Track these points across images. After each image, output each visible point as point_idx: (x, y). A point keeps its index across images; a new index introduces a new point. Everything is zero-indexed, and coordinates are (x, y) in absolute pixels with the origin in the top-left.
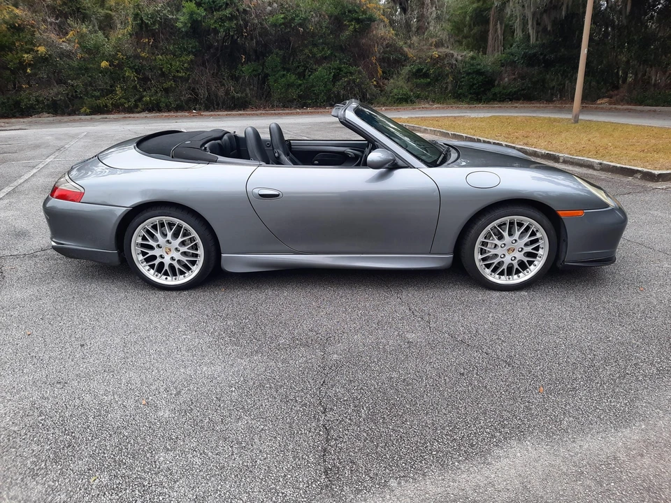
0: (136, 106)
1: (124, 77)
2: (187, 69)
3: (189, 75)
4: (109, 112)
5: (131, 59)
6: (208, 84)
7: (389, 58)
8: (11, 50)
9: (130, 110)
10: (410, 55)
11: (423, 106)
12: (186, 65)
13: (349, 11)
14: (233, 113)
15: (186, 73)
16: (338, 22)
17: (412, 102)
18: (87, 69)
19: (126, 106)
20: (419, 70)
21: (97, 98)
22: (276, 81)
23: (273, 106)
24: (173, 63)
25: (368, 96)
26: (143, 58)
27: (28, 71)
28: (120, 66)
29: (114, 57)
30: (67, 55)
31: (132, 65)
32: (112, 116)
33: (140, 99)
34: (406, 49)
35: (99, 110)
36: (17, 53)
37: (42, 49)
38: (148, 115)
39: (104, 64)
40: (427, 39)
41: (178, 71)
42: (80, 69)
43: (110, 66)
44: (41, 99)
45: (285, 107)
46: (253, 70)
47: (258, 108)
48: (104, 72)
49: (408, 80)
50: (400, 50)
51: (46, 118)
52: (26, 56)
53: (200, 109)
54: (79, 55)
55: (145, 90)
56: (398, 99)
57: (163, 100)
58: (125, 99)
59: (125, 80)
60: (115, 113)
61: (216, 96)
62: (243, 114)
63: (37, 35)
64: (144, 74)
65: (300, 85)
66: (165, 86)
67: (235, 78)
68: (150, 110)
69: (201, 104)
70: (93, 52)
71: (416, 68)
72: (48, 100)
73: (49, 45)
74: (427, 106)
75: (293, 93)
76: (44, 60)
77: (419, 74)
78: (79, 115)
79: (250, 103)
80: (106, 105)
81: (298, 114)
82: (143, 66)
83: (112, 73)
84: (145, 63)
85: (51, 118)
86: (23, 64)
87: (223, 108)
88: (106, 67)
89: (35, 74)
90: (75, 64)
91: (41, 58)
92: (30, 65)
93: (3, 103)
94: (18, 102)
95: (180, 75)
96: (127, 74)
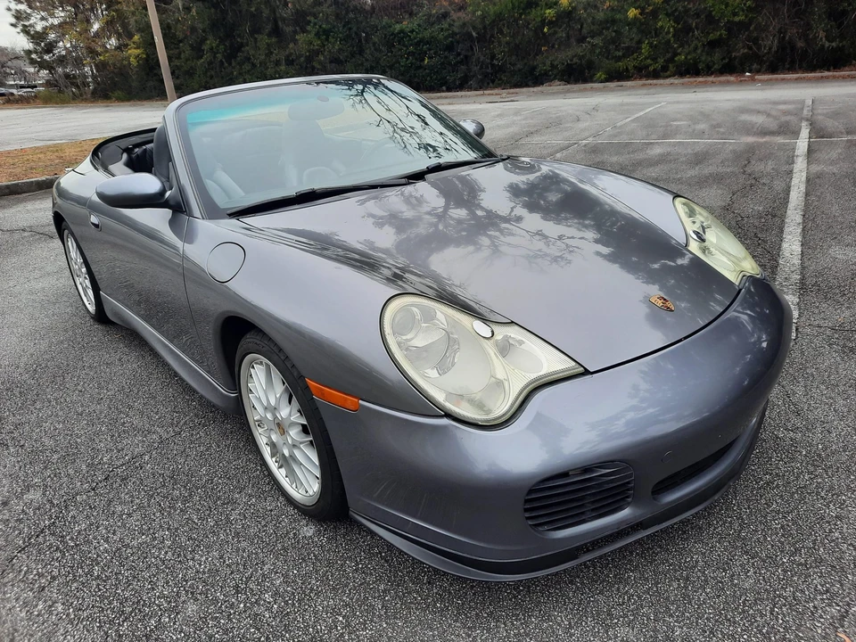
0: (665, 69)
1: (656, 30)
2: (750, 9)
3: (752, 18)
4: (628, 78)
8: (537, 5)
9: (656, 75)
15: (746, 17)
18: (614, 21)
19: (651, 69)
21: (619, 59)
27: (546, 30)
28: (654, 14)
30: (593, 5)
31: (669, 11)
32: (629, 83)
33: (671, 60)
35: (617, 76)
36: (541, 9)
37: (565, 1)
38: (676, 81)
39: (632, 13)
41: (735, 14)
42: (607, 21)
43: (640, 14)
48: (632, 23)
51: (557, 86)
52: (548, 11)
53: (758, 72)
54: (607, 4)
55: (682, 46)
57: (703, 58)
58: (653, 60)
59: (657, 32)
60: (635, 79)
61: (793, 48)
62: (827, 78)
64: (685, 22)
66: (711, 37)
68: (682, 74)
69: (761, 62)
72: (563, 64)
76: (567, 15)
78: (592, 82)
80: (627, 68)
82: (687, 11)
83: (642, 24)
84: (691, 6)
85: (562, 87)
86: (543, 22)
87: (800, 68)
88: (635, 17)
89: (555, 33)
90: (601, 16)
91: (564, 12)
92: (551, 23)
93: (520, 70)
94: (534, 68)
95: (737, 19)
96: (660, 24)
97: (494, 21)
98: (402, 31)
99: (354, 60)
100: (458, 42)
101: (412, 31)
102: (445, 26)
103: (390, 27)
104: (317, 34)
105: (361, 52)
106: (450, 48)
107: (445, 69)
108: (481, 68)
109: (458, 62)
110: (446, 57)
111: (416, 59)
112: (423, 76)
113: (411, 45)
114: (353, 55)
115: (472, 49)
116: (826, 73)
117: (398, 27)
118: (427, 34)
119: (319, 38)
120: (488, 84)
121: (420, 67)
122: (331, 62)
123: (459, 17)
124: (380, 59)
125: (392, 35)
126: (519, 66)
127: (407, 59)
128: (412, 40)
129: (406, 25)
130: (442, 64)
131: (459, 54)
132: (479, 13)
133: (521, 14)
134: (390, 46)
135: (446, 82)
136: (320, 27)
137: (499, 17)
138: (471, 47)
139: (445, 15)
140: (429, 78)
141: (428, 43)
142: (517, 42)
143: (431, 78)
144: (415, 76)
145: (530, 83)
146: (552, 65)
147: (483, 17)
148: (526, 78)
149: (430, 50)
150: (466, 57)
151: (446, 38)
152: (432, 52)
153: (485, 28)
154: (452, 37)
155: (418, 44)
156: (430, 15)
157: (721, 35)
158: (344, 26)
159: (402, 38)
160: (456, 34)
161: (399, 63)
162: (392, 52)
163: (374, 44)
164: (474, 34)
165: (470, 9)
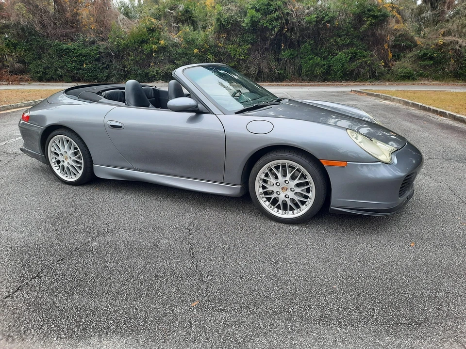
1: (207, 59)
2: (246, 54)
3: (247, 58)
5: (212, 48)
6: (259, 64)
7: (399, 45)
8: (147, 43)
10: (419, 43)
11: (422, 82)
12: (245, 52)
13: (369, 10)
14: (273, 84)
15: (245, 57)
16: (359, 18)
17: (414, 79)
18: (186, 54)
20: (425, 54)
22: (306, 62)
23: (302, 80)
24: (238, 50)
25: (376, 74)
26: (220, 47)
27: (154, 55)
28: (205, 52)
29: (202, 46)
30: (176, 45)
31: (212, 51)
34: (416, 38)
36: (150, 45)
37: (162, 42)
39: (196, 51)
40: (437, 30)
41: (240, 56)
42: (183, 54)
43: (199, 52)
44: (159, 72)
45: (311, 80)
46: (291, 55)
47: (291, 80)
48: (195, 56)
49: (414, 62)
50: (411, 39)
51: (161, 83)
52: (154, 46)
54: (183, 45)
56: (402, 76)
61: (264, 72)
62: (279, 85)
63: (162, 34)
64: (219, 57)
65: (324, 65)
66: (231, 65)
67: (278, 60)
70: (191, 43)
71: (422, 52)
72: (163, 73)
73: (167, 39)
74: (426, 82)
75: (318, 71)
76: (163, 49)
77: (424, 57)
79: (287, 78)
81: (319, 85)
82: (219, 52)
83: (200, 56)
84: (221, 50)
85: (163, 84)
86: (152, 51)
87: (268, 81)
88: (197, 53)
89: (158, 57)
90: (180, 51)
91: (162, 47)
92: (155, 52)
93: (140, 74)
94: (147, 74)
95: (241, 58)
96: (209, 57)
97: (124, 48)
98: (68, 49)
99: (35, 62)
100: (103, 57)
101: (75, 49)
102: (94, 48)
103: (60, 46)
104: (7, 45)
105: (40, 58)
106: (98, 60)
107: (96, 71)
108: (118, 71)
109: (103, 68)
110: (96, 65)
111: (78, 64)
112: (83, 74)
113: (74, 56)
114: (35, 59)
115: (111, 62)
116: (278, 83)
117: (65, 46)
118: (84, 51)
119: (9, 48)
120: (122, 80)
121: (81, 69)
122: (17, 63)
123: (103, 45)
124: (54, 63)
125: (61, 50)
126: (139, 72)
127: (72, 64)
128: (74, 54)
129: (70, 45)
130: (94, 68)
131: (103, 64)
132: (116, 43)
133: (139, 46)
134: (60, 56)
135: (97, 78)
136: (10, 41)
137: (126, 47)
138: (111, 60)
139: (93, 42)
140: (86, 75)
141: (84, 56)
142: (137, 60)
143: (88, 75)
144: (77, 73)
145: (146, 81)
146: (157, 73)
147: (118, 46)
148: (144, 78)
149: (86, 60)
150: (108, 65)
151: (96, 54)
152: (87, 61)
153: (119, 51)
154: (99, 54)
155: (78, 56)
156: (85, 42)
157: (235, 64)
158: (27, 43)
159: (68, 53)
160: (102, 53)
161: (67, 66)
162: (61, 59)
163: (49, 54)
164: (113, 54)
165: (110, 40)
